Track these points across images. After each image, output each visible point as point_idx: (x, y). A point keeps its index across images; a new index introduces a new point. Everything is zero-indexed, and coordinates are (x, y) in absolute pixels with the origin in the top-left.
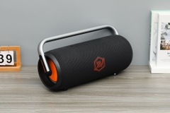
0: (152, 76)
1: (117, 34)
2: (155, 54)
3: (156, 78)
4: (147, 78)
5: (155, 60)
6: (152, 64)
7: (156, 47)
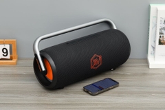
0: (150, 72)
1: (115, 28)
2: (154, 48)
3: (153, 74)
4: (144, 74)
5: (154, 54)
6: (150, 58)
7: (155, 42)
